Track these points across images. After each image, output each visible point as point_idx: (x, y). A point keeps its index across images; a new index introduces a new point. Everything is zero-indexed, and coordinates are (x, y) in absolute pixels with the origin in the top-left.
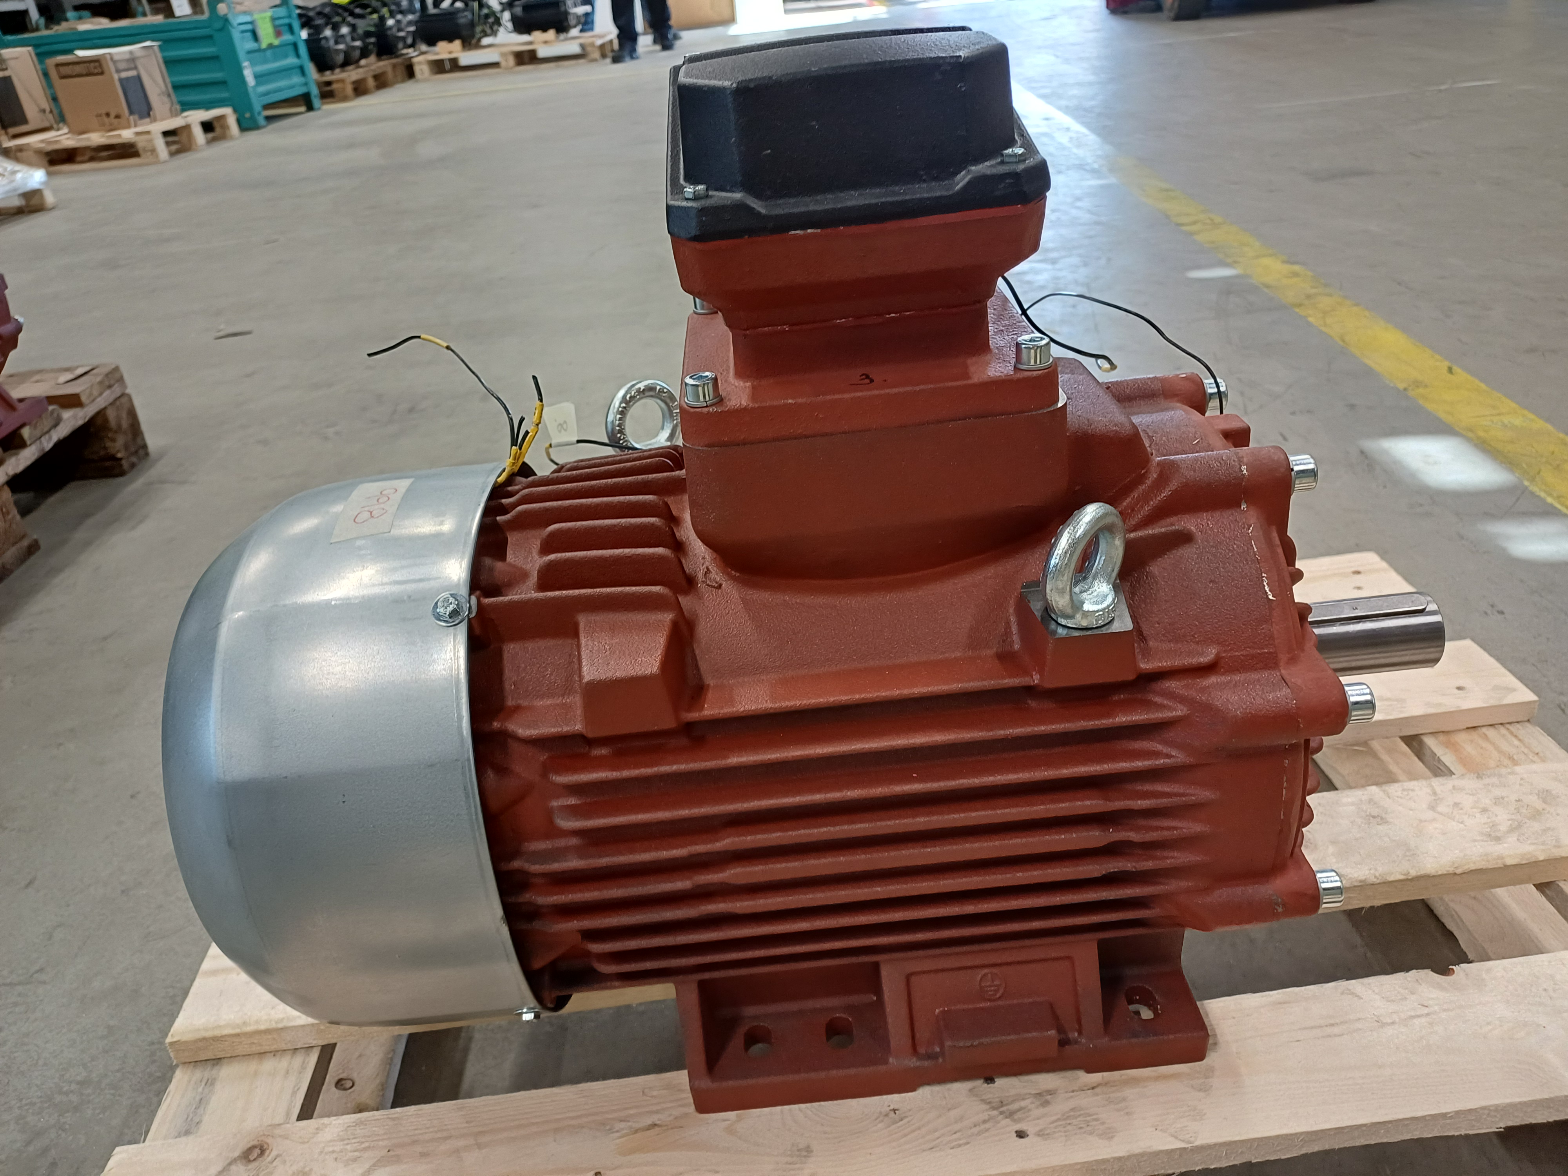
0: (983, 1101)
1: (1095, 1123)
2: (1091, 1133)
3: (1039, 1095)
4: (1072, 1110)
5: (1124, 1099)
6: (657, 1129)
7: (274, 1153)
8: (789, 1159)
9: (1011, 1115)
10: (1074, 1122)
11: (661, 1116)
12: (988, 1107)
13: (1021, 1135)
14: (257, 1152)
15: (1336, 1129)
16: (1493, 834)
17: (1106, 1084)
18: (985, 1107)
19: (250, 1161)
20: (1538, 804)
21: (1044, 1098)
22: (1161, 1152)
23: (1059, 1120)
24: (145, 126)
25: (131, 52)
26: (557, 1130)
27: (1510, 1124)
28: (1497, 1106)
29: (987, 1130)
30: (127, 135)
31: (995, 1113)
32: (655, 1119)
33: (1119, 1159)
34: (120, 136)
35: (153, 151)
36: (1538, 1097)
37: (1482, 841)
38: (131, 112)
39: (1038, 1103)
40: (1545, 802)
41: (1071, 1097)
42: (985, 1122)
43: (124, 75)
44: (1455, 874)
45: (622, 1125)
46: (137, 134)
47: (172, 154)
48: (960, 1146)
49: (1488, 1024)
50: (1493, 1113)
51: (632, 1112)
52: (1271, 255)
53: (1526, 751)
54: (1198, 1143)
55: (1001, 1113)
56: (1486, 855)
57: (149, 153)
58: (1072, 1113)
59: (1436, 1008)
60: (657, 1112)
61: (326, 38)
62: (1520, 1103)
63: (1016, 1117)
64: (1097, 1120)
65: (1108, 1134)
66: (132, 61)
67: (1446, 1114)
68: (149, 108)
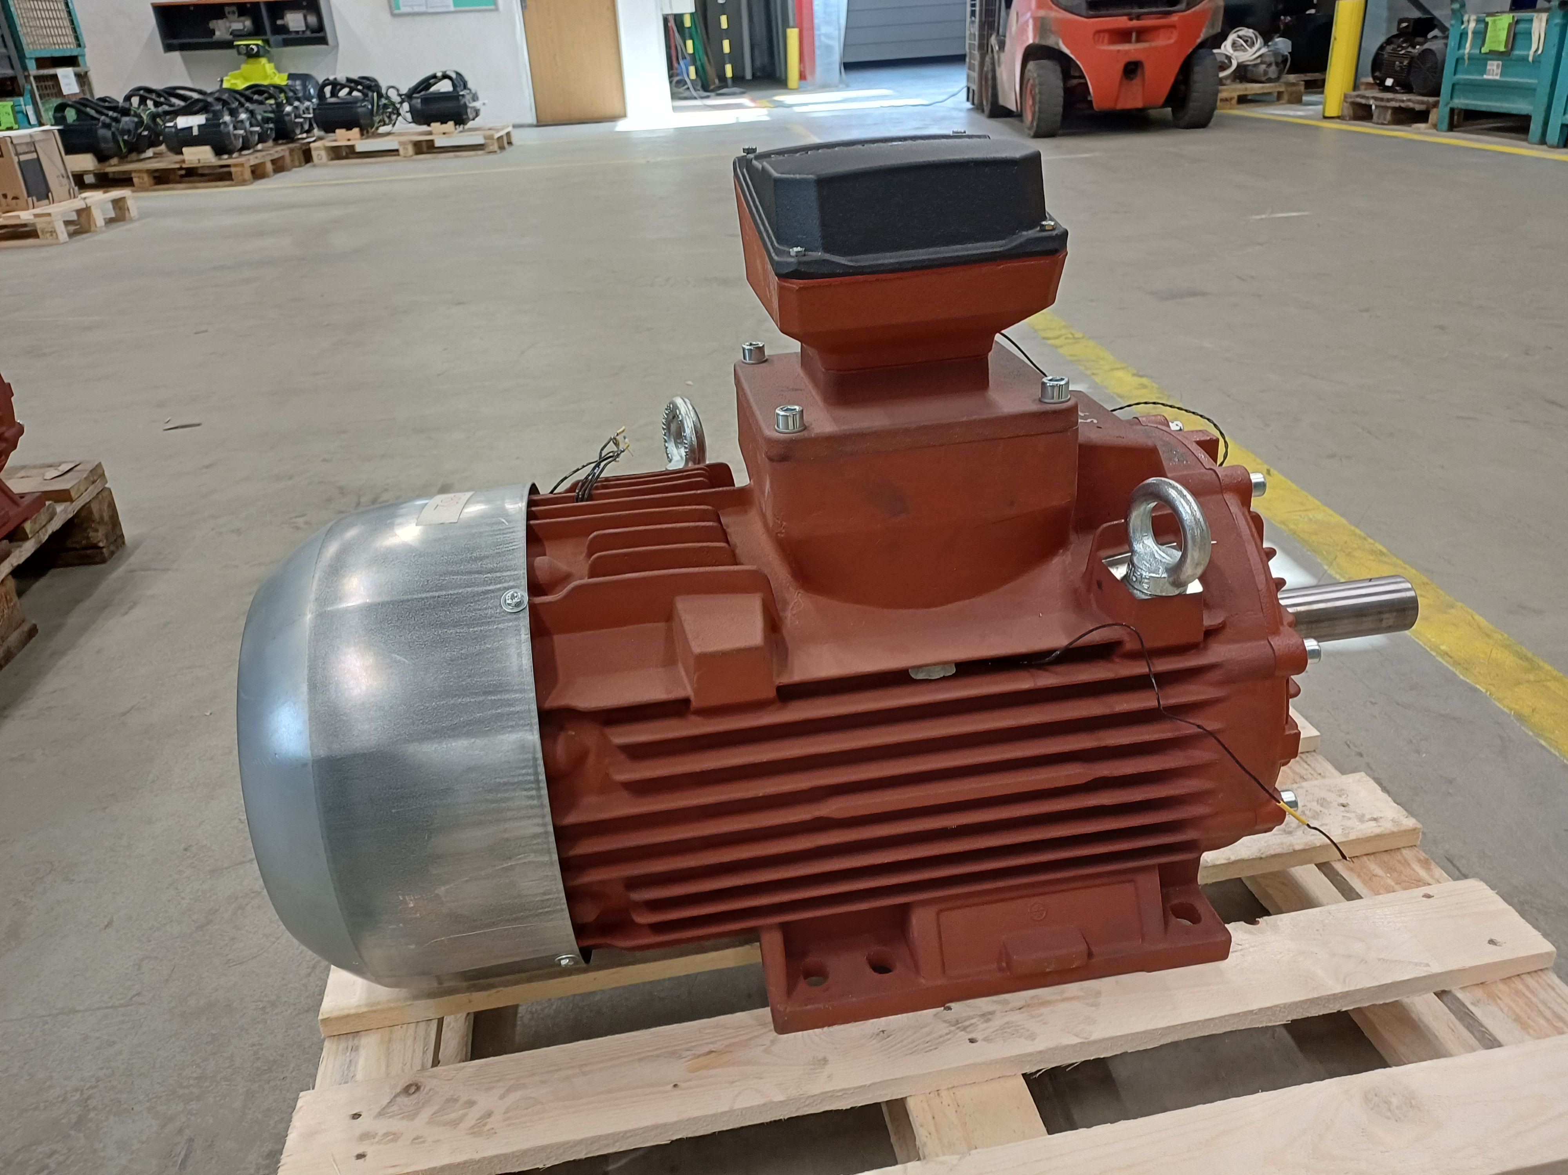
0: (945, 1021)
1: (1022, 1031)
2: (1020, 1037)
3: (983, 1015)
4: (1007, 1023)
5: (1042, 1014)
6: (713, 1055)
7: (427, 1088)
8: (812, 1067)
9: (964, 1029)
10: (1008, 1030)
11: (715, 1046)
12: (948, 1025)
13: (972, 1041)
14: (413, 1089)
15: (1182, 1024)
16: (1287, 830)
17: (1028, 1006)
18: (945, 1025)
19: (410, 1095)
20: (1318, 808)
21: (986, 1017)
22: (1068, 1046)
23: (997, 1030)
24: (43, 208)
25: (31, 136)
26: (640, 1060)
27: (1295, 1017)
28: (1285, 1004)
29: (949, 1039)
30: (25, 216)
31: (953, 1028)
32: (711, 1047)
33: (1040, 1052)
34: (18, 217)
35: (53, 232)
36: (1310, 996)
37: (1280, 834)
38: (29, 195)
39: (982, 1020)
40: (1322, 806)
41: (1005, 1015)
42: (947, 1034)
43: (23, 158)
44: (1261, 858)
45: (688, 1053)
46: (36, 216)
47: (71, 235)
48: (931, 1050)
49: (1281, 953)
50: (1282, 1010)
51: (693, 1044)
52: (1122, 369)
53: (1312, 772)
54: (1093, 1038)
55: (958, 1028)
56: (1282, 844)
57: (48, 235)
58: (1006, 1026)
59: (1247, 945)
60: (712, 1043)
61: (225, 123)
62: (1300, 1001)
63: (968, 1030)
64: (1024, 1028)
65: (1032, 1037)
66: (32, 145)
67: (1252, 1011)
68: (48, 190)
